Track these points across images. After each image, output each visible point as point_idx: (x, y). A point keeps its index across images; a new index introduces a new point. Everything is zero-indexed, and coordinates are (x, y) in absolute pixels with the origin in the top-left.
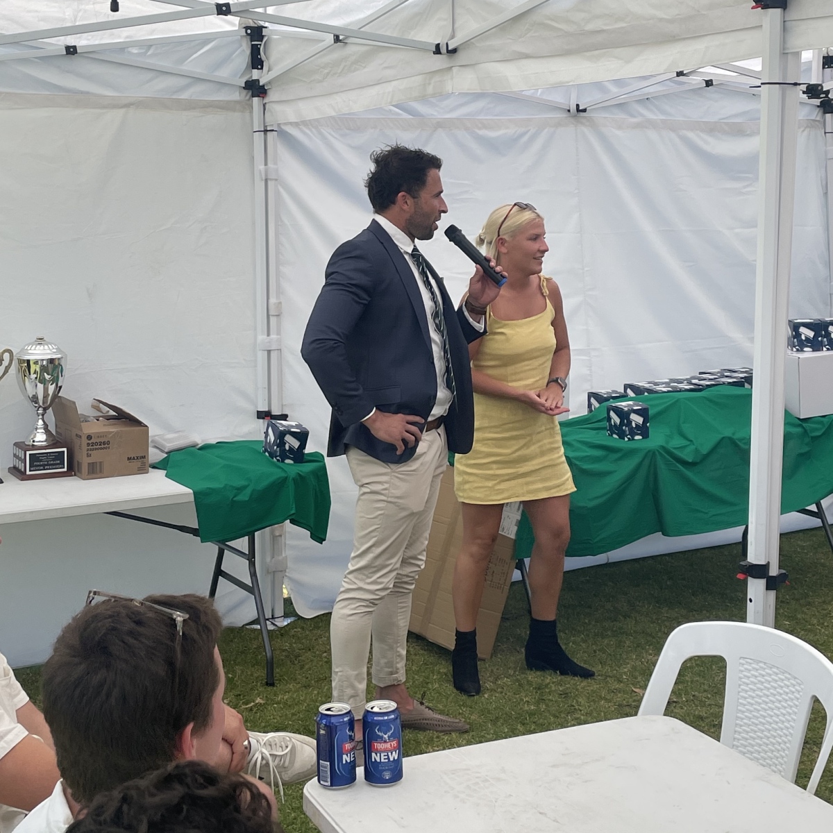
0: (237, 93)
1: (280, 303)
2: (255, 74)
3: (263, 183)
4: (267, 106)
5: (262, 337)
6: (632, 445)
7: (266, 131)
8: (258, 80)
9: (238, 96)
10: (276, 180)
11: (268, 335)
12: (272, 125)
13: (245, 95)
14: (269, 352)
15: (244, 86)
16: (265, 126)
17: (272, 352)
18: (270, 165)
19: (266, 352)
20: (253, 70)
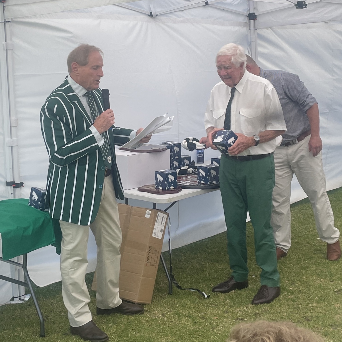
1: (17, 119)
3: (5, 51)
4: (6, 9)
5: (8, 139)
7: (5, 22)
10: (12, 50)
11: (11, 138)
12: (9, 19)
14: (12, 147)
16: (5, 19)
18: (8, 41)
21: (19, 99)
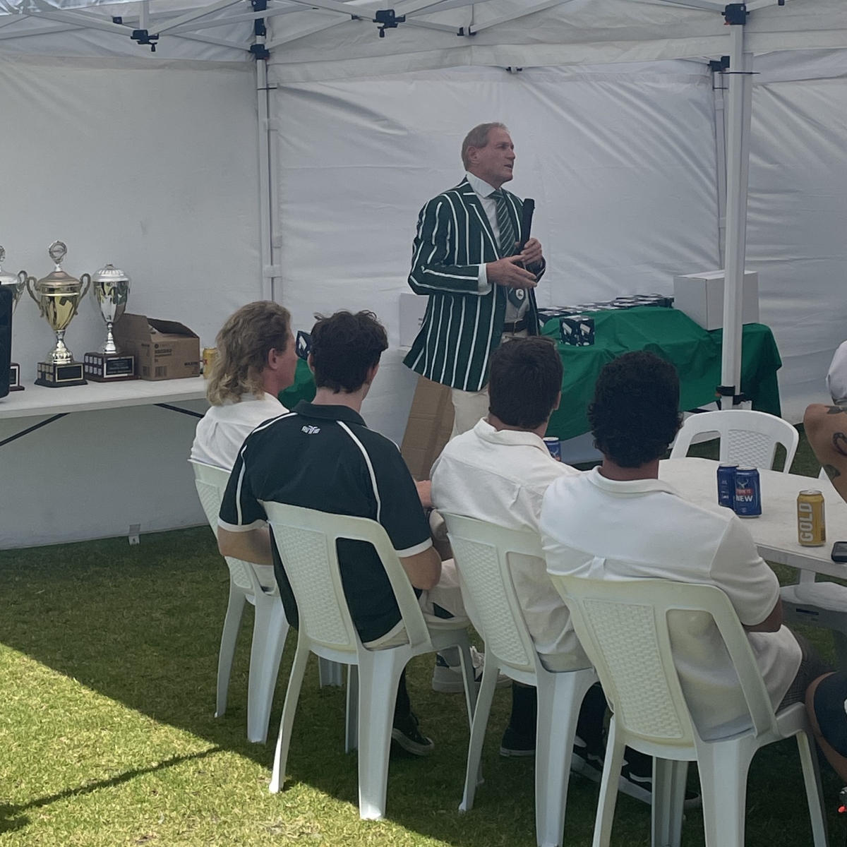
0: (244, 55)
1: (282, 236)
2: (259, 40)
3: (267, 133)
4: (269, 69)
5: (267, 266)
6: (582, 349)
7: (268, 89)
8: (263, 46)
9: (244, 58)
10: (276, 130)
11: (272, 264)
12: (273, 84)
13: (250, 57)
14: (273, 279)
15: (249, 49)
16: (267, 85)
17: (275, 280)
18: (272, 118)
19: (270, 279)
20: (258, 37)
21: (284, 207)
